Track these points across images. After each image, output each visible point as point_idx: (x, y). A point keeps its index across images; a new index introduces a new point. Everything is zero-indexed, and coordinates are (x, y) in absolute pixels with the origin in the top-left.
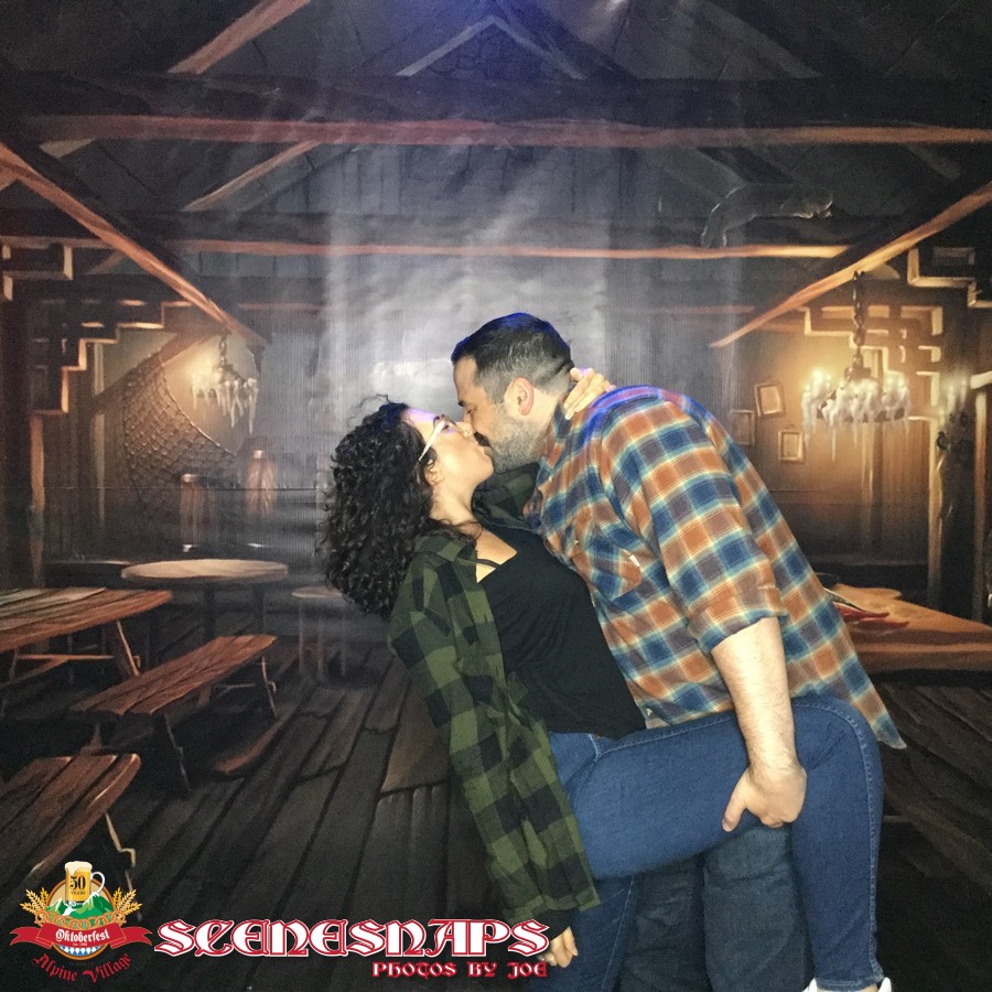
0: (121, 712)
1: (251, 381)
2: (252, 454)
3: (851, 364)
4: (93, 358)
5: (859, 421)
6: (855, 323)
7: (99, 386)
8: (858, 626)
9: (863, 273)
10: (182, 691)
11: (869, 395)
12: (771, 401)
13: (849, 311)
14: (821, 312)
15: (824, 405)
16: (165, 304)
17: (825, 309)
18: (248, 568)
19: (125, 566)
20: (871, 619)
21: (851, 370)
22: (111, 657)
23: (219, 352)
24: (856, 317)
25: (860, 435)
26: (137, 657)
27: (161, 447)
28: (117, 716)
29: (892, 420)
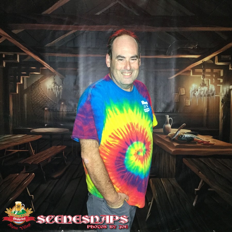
0: (30, 163)
1: (61, 86)
2: (61, 104)
3: (201, 83)
4: (24, 81)
5: (203, 96)
6: (203, 73)
7: (25, 87)
8: (203, 144)
9: (204, 61)
10: (44, 159)
11: (206, 90)
12: (183, 92)
13: (201, 70)
14: (195, 71)
15: (195, 92)
16: (40, 68)
17: (195, 70)
18: (60, 130)
19: (31, 129)
20: (206, 143)
21: (201, 84)
22: (28, 150)
23: (53, 80)
24: (203, 72)
25: (203, 100)
26: (34, 151)
27: (40, 102)
28: (29, 164)
29: (211, 96)
